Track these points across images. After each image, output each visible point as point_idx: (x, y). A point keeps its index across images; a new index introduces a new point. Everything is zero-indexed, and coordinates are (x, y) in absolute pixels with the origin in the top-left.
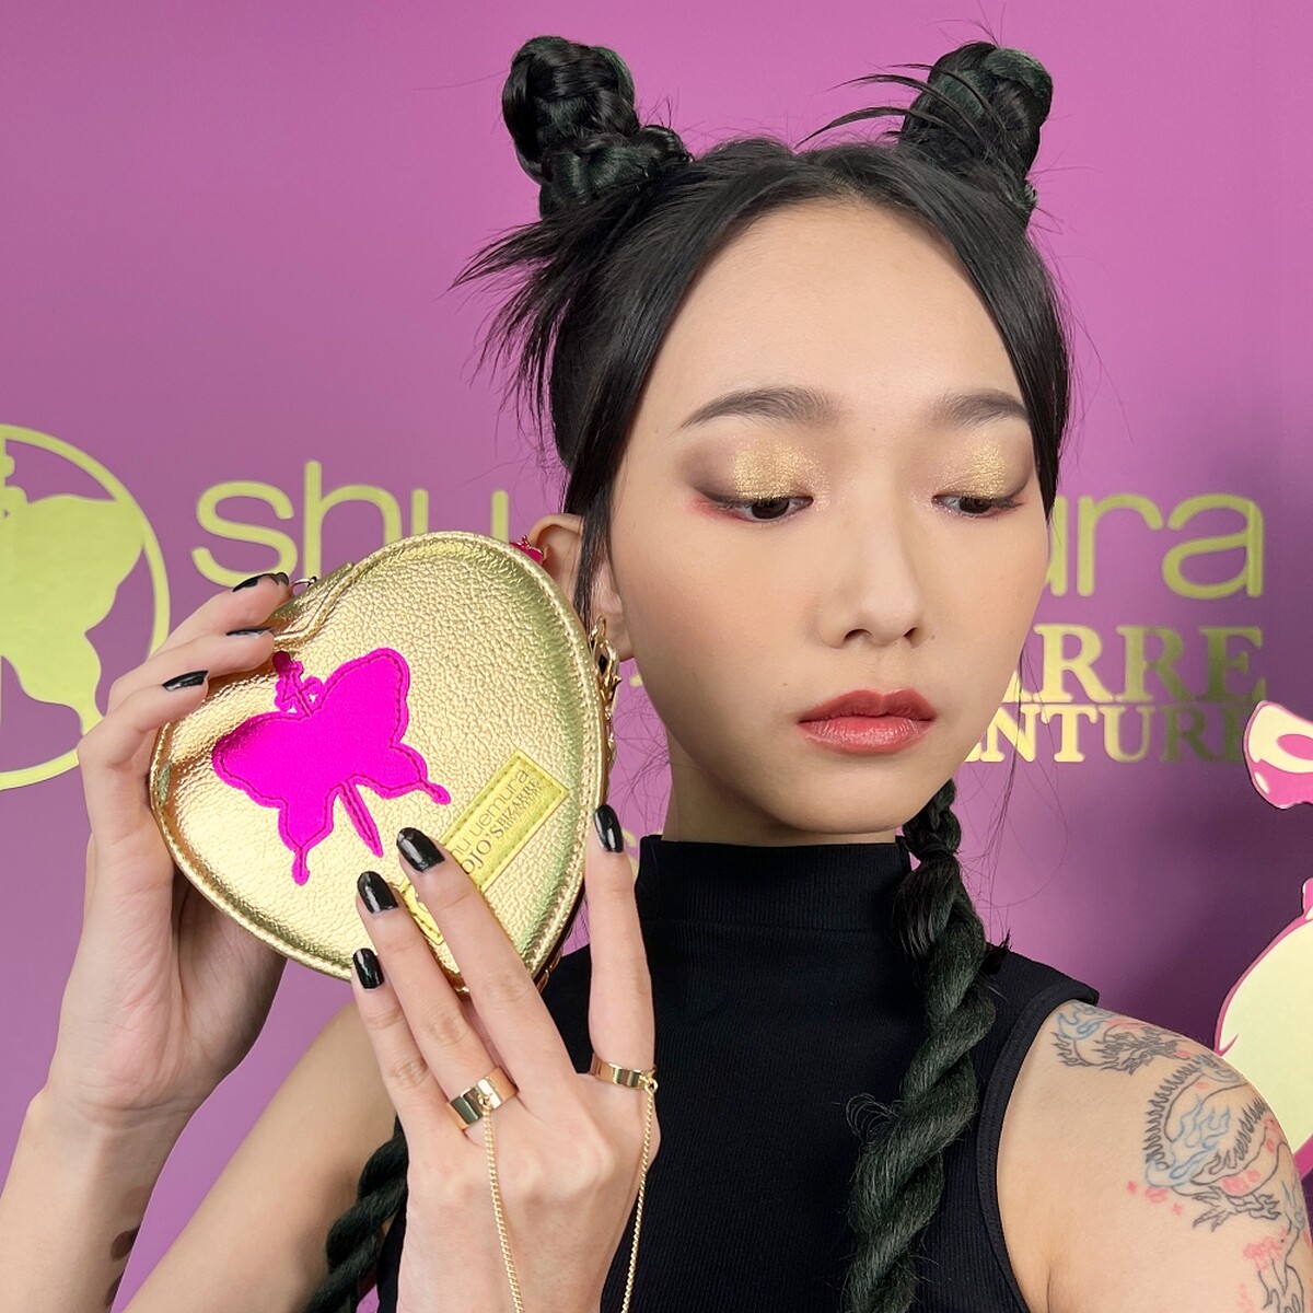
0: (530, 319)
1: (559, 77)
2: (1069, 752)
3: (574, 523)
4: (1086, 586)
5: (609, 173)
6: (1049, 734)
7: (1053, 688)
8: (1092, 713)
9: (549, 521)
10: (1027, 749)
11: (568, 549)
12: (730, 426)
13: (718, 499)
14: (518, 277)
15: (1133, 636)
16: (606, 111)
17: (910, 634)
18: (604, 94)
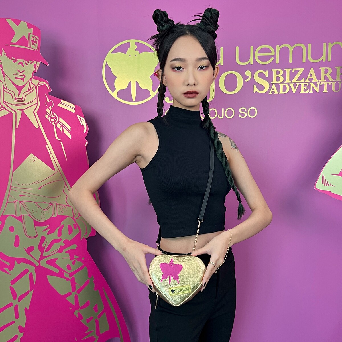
0: (156, 44)
1: (159, 16)
2: (325, 91)
3: (161, 70)
4: (329, 60)
5: (164, 28)
6: (322, 88)
7: (323, 79)
8: (330, 83)
9: (158, 70)
10: (317, 90)
11: (160, 73)
12: (175, 62)
13: (173, 68)
14: (154, 40)
15: (338, 68)
16: (164, 20)
17: (194, 85)
18: (164, 17)
